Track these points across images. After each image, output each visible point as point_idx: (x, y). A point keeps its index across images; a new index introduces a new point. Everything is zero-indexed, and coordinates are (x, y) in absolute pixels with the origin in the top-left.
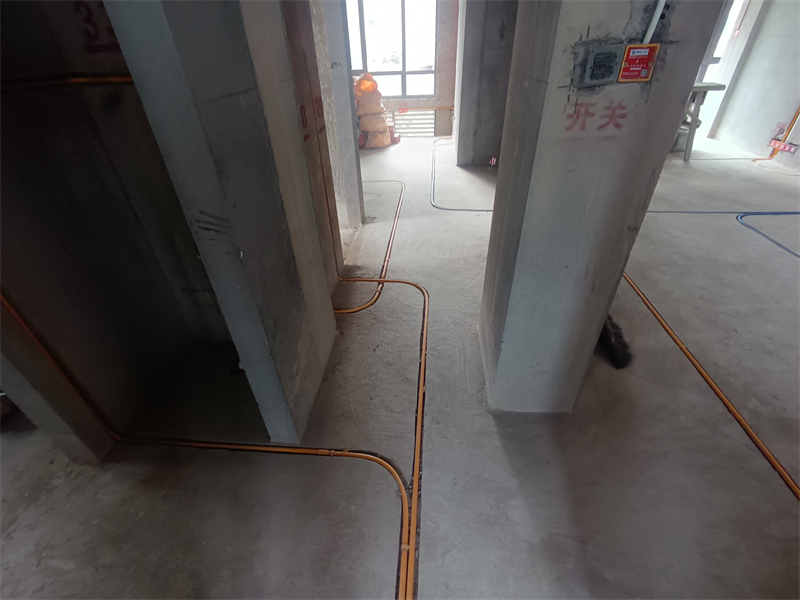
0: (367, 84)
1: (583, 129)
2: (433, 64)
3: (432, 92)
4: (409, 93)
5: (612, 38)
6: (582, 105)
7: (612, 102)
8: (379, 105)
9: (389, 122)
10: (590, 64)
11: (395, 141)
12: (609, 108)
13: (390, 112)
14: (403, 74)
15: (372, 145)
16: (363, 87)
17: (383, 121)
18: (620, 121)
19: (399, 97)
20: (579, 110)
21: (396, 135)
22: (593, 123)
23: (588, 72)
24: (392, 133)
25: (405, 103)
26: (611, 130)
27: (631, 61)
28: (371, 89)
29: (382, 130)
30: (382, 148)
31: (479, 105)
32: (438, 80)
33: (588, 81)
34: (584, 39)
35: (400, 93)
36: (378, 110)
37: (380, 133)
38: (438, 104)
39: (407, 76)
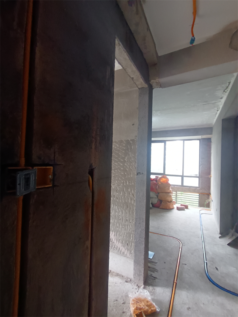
0: (164, 179)
2: (198, 174)
3: (197, 186)
4: (185, 184)
8: (169, 189)
13: (175, 191)
14: (182, 177)
15: (164, 207)
16: (161, 181)
17: (170, 196)
19: (180, 186)
25: (183, 188)
28: (166, 182)
32: (200, 181)
35: (180, 184)
36: (168, 191)
37: (168, 202)
38: (201, 191)
39: (184, 178)
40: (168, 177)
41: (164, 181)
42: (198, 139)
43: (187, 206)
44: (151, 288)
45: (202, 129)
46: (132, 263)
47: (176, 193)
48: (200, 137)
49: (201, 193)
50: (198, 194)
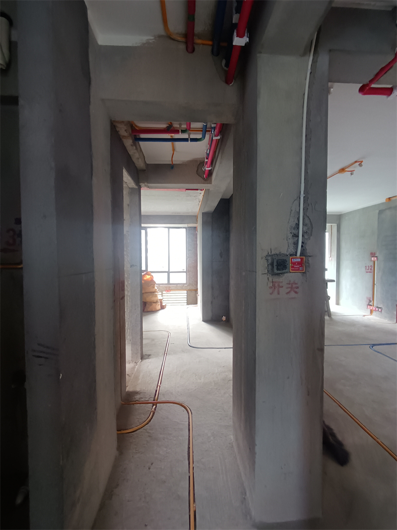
1: (279, 294)
3: (185, 282)
4: (171, 282)
5: (282, 254)
6: (276, 282)
7: (290, 281)
8: (154, 287)
9: (160, 297)
10: (275, 264)
11: (163, 307)
12: (289, 284)
13: (160, 292)
14: (169, 272)
15: (149, 310)
16: (145, 278)
17: (156, 296)
18: (296, 290)
19: (166, 284)
20: (275, 285)
21: (163, 304)
22: (283, 291)
23: (275, 267)
24: (161, 303)
25: (169, 287)
26: (293, 294)
27: (294, 263)
28: (150, 280)
29: (155, 301)
30: (154, 311)
31: (213, 288)
32: (188, 276)
33: (276, 271)
34: (270, 254)
35: (166, 282)
36: (154, 290)
37: (154, 303)
38: (189, 288)
39: (170, 274)
40: (152, 274)
41: (148, 279)
42: (184, 228)
45: (187, 216)
47: (162, 293)
48: (186, 225)
49: (189, 290)
50: (186, 292)
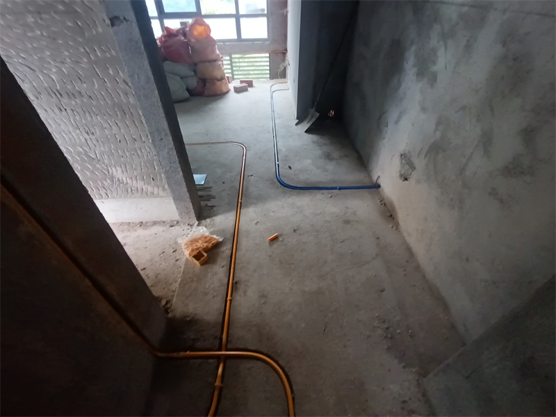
0: (199, 29)
2: (265, 7)
3: (266, 36)
4: (244, 36)
8: (214, 51)
14: (237, 17)
15: (211, 93)
16: (196, 33)
17: (220, 68)
19: (234, 40)
28: (204, 35)
29: (219, 77)
32: (270, 24)
37: (218, 80)
41: (201, 34)
43: (251, 81)
44: (208, 220)
46: (172, 201)
47: (231, 57)
49: (273, 52)
50: (268, 55)
